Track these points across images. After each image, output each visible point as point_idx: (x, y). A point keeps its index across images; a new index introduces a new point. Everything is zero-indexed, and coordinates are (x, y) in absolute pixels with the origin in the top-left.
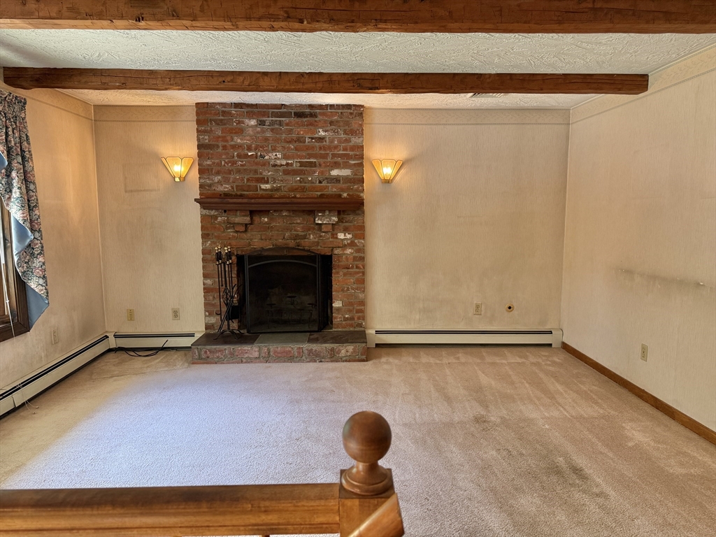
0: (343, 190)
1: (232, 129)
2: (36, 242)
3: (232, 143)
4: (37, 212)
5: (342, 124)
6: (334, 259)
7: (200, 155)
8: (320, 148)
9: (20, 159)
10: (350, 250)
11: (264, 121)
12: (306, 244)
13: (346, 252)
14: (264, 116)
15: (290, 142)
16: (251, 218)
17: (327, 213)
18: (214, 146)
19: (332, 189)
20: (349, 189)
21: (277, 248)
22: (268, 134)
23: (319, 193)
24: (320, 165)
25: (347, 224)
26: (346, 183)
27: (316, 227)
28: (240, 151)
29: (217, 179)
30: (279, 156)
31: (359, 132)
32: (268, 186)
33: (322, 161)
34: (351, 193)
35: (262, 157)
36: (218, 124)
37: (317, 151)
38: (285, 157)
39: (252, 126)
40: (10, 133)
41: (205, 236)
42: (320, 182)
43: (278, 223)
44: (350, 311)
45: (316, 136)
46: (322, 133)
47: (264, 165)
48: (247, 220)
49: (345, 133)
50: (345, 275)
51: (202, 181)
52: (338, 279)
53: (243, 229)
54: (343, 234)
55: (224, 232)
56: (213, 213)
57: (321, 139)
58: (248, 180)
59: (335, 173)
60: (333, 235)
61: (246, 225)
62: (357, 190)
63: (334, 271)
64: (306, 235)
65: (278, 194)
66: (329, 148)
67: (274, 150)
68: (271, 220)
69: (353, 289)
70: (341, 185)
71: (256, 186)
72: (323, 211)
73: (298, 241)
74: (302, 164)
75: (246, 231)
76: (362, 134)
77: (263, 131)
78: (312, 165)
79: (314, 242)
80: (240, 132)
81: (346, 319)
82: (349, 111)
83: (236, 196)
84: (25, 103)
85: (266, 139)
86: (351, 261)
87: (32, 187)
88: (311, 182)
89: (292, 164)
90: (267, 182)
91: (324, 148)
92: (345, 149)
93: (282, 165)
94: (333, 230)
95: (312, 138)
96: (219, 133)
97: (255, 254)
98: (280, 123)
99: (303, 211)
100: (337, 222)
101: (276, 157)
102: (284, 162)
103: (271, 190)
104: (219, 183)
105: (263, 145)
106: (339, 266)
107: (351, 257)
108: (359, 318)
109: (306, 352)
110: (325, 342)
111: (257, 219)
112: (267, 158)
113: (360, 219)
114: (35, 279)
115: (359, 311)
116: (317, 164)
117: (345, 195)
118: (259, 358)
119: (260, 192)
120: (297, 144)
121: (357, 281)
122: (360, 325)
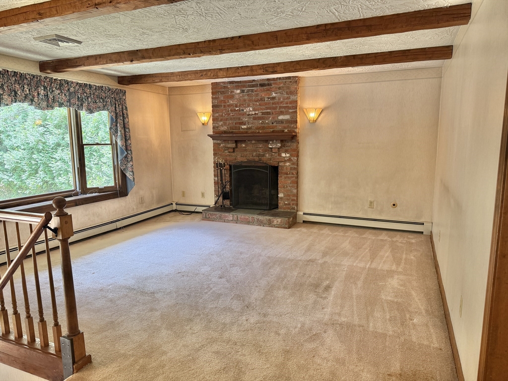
0: (285, 128)
1: (228, 96)
2: (129, 155)
3: (228, 104)
4: (129, 142)
5: (285, 88)
6: (280, 168)
7: (213, 111)
8: (273, 104)
9: (121, 118)
10: (288, 164)
11: (244, 90)
12: (264, 159)
13: (286, 165)
14: (244, 87)
15: (256, 101)
16: (236, 145)
17: (275, 141)
18: (219, 105)
19: (279, 127)
20: (288, 127)
21: (249, 161)
22: (246, 98)
23: (272, 130)
24: (273, 113)
25: (287, 148)
26: (287, 123)
27: (270, 149)
28: (232, 108)
29: (221, 123)
30: (251, 109)
31: (295, 93)
32: (245, 127)
33: (273, 111)
34: (289, 130)
35: (243, 110)
36: (222, 94)
37: (271, 105)
38: (254, 110)
39: (238, 94)
40: (117, 106)
41: (215, 154)
42: (272, 123)
43: (250, 148)
44: (288, 200)
45: (271, 96)
46: (274, 95)
47: (244, 115)
48: (234, 145)
49: (287, 94)
50: (285, 178)
51: (214, 125)
52: (281, 180)
53: (232, 151)
54: (284, 154)
55: (224, 152)
56: (219, 142)
57: (274, 98)
58: (235, 123)
59: (281, 117)
60: (279, 154)
61: (234, 148)
62: (293, 128)
63: (279, 175)
64: (264, 154)
65: (250, 131)
66: (278, 103)
67: (249, 106)
68: (247, 145)
69: (290, 187)
70: (284, 125)
71: (239, 127)
72: (273, 141)
73: (260, 157)
74: (263, 113)
75: (234, 152)
76: (297, 94)
77: (243, 96)
78: (268, 113)
79: (268, 158)
80: (232, 97)
81: (286, 204)
82: (290, 80)
83: (230, 133)
84: (125, 92)
85: (245, 100)
86: (289, 170)
87: (127, 130)
88: (268, 123)
89: (257, 114)
90: (245, 125)
91: (275, 103)
92: (287, 103)
93: (252, 114)
94: (279, 151)
95: (269, 98)
96: (222, 98)
97: (238, 164)
98: (252, 91)
99: (263, 141)
100: (281, 147)
101: (249, 110)
102: (253, 113)
103: (247, 129)
104: (222, 125)
105: (243, 103)
106: (282, 173)
107: (289, 167)
108: (293, 204)
109: (256, 220)
110: (266, 215)
111: (239, 145)
112: (245, 111)
113: (295, 145)
114: (129, 172)
115: (293, 200)
116: (271, 113)
117: (286, 130)
118: (232, 220)
119: (241, 130)
120: (261, 102)
121: (292, 182)
122: (294, 209)
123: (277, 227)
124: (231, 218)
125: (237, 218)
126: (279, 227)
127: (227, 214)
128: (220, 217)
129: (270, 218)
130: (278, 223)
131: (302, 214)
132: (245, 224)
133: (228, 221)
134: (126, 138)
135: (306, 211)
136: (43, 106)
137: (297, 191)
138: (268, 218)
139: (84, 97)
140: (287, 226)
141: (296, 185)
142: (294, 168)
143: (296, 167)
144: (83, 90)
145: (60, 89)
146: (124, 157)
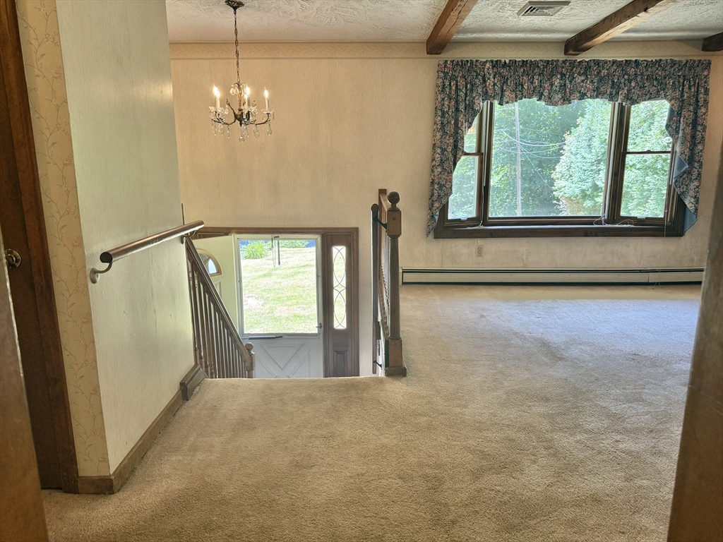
2: (694, 170)
4: (700, 147)
9: (692, 108)
40: (686, 89)
84: (710, 64)
87: (699, 128)
114: (689, 198)
134: (694, 141)
136: (556, 100)
146: (684, 172)
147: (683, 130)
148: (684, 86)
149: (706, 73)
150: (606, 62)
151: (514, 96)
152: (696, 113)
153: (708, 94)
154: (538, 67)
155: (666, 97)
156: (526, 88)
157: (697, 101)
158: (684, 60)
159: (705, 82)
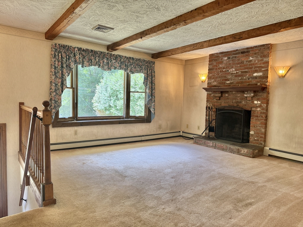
0: (258, 82)
1: (219, 62)
2: (153, 99)
3: (219, 67)
4: (154, 91)
5: (260, 53)
6: (252, 112)
7: (209, 73)
8: (250, 65)
10: (259, 109)
11: (230, 57)
12: (241, 105)
13: (257, 110)
14: (230, 55)
15: (238, 64)
16: (222, 95)
17: (249, 92)
18: (213, 69)
19: (254, 82)
20: (261, 81)
21: (230, 106)
22: (231, 62)
23: (248, 84)
24: (249, 72)
25: (258, 97)
26: (260, 79)
27: (245, 98)
28: (221, 70)
29: (213, 80)
30: (234, 70)
31: (267, 56)
32: (229, 82)
33: (250, 70)
34: (261, 83)
35: (228, 71)
36: (215, 61)
37: (248, 66)
38: (236, 70)
39: (226, 60)
41: (207, 101)
42: (249, 79)
43: (231, 97)
44: (257, 136)
45: (249, 60)
46: (251, 59)
47: (228, 74)
48: (220, 95)
49: (261, 57)
50: (256, 120)
51: (208, 82)
52: (253, 121)
53: (218, 99)
54: (256, 102)
55: (213, 99)
56: (210, 93)
57: (251, 61)
58: (222, 80)
59: (255, 75)
60: (252, 102)
61: (220, 97)
62: (265, 82)
63: (251, 117)
64: (241, 102)
65: (232, 85)
66: (254, 64)
67: (232, 68)
68: (229, 95)
69: (259, 126)
70: (258, 80)
71: (225, 82)
72: (247, 91)
73: (238, 104)
74: (242, 72)
75: (220, 99)
76: (269, 56)
77: (229, 61)
78: (246, 72)
79: (244, 104)
80: (222, 62)
81: (255, 140)
82: (264, 47)
83: (218, 86)
84: (154, 63)
85: (230, 64)
86: (259, 114)
88: (245, 79)
89: (238, 73)
90: (229, 81)
91: (252, 65)
92: (260, 64)
93: (234, 73)
94: (252, 99)
95: (247, 61)
96: (215, 64)
97: (222, 108)
98: (235, 57)
99: (240, 91)
100: (254, 96)
101: (233, 70)
104: (213, 82)
105: (229, 66)
106: (254, 116)
107: (260, 112)
108: (261, 141)
109: (228, 148)
110: (236, 146)
111: (224, 95)
112: (229, 71)
113: (265, 95)
114: (152, 109)
115: (261, 137)
116: (248, 72)
117: (259, 84)
118: (212, 146)
119: (226, 85)
120: (241, 64)
121: (262, 123)
122: (262, 144)
123: (243, 156)
124: (211, 145)
125: (216, 145)
126: (245, 156)
127: (209, 142)
128: (205, 143)
129: (239, 148)
130: (245, 153)
131: (268, 149)
132: (221, 150)
133: (210, 147)
134: (152, 89)
135: (272, 148)
136: (105, 68)
137: (266, 131)
138: (237, 147)
139: (129, 64)
140: (251, 156)
141: (264, 126)
142: (264, 113)
143: (265, 111)
144: (129, 60)
145: (116, 59)
146: (150, 100)
147: (149, 85)
148: (148, 69)
149: (154, 66)
150: (123, 57)
151: (88, 64)
152: (152, 79)
153: (155, 73)
154: (98, 53)
155: (143, 72)
156: (93, 61)
157: (152, 75)
158: (147, 60)
159: (154, 69)
